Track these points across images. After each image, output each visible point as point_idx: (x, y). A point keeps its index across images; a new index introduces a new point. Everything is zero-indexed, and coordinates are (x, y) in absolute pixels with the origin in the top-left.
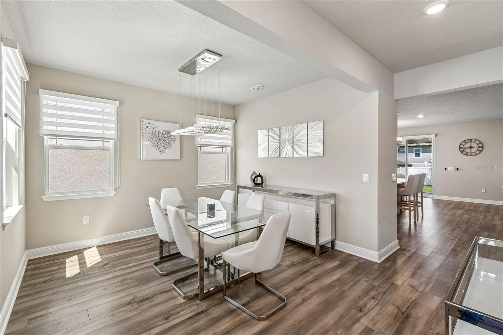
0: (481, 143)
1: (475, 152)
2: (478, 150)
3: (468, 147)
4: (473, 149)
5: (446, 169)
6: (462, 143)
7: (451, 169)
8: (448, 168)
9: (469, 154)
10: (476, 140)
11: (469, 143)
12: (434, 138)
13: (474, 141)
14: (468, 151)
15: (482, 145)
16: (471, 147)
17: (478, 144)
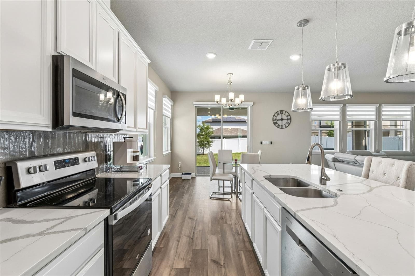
0: (289, 115)
1: (285, 125)
2: (287, 122)
3: (280, 119)
4: (283, 121)
5: (261, 143)
6: (275, 114)
7: (266, 142)
8: (264, 141)
9: (280, 127)
10: (286, 112)
11: (281, 114)
12: (251, 107)
13: (284, 112)
14: (280, 123)
15: (290, 117)
16: (282, 119)
17: (287, 116)
